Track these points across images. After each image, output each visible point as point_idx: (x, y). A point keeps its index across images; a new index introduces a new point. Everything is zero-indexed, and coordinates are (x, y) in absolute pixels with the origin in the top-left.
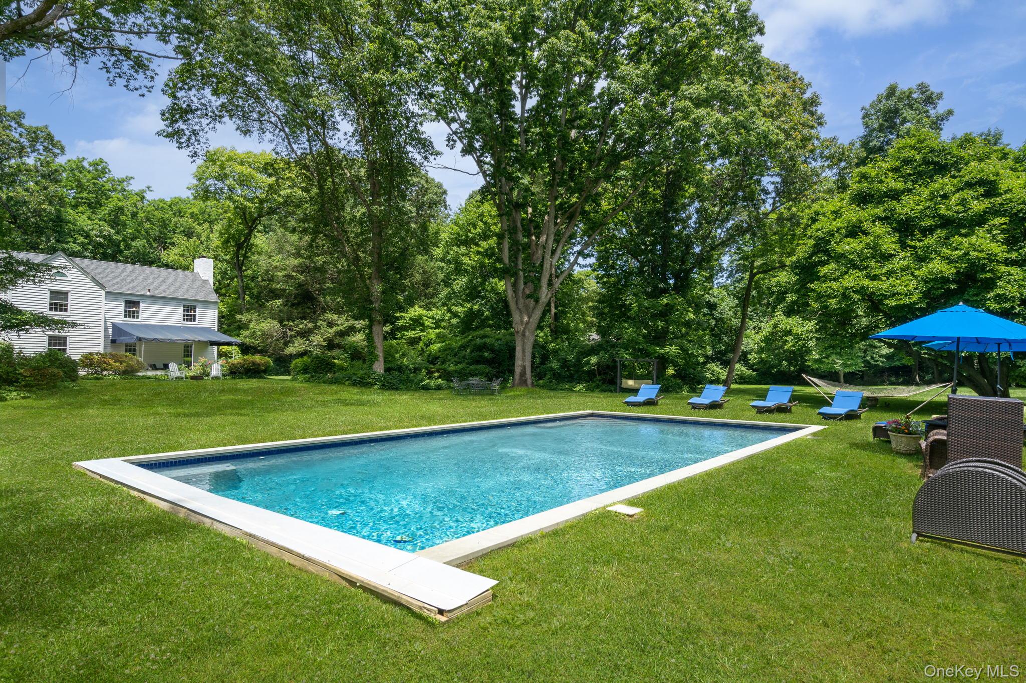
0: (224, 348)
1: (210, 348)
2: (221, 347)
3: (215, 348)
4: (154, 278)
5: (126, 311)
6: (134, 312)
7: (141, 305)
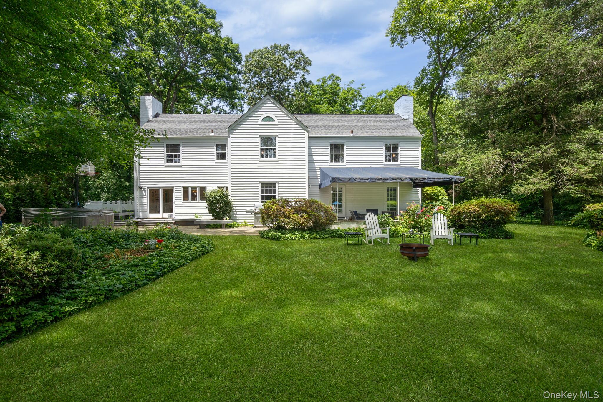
0: (429, 190)
1: (414, 190)
2: (426, 189)
3: (420, 190)
4: (358, 122)
5: (332, 155)
6: (339, 155)
7: (345, 147)
